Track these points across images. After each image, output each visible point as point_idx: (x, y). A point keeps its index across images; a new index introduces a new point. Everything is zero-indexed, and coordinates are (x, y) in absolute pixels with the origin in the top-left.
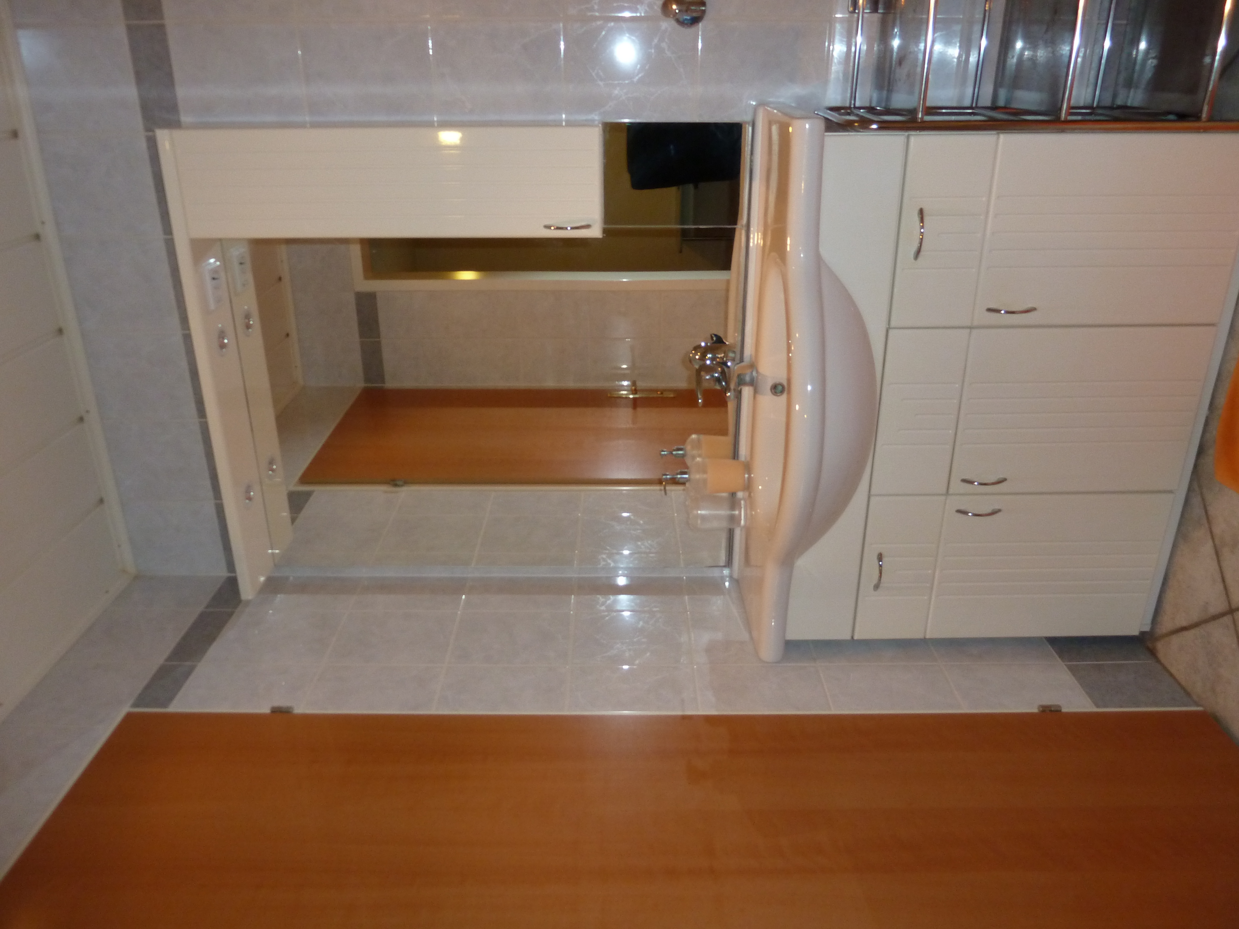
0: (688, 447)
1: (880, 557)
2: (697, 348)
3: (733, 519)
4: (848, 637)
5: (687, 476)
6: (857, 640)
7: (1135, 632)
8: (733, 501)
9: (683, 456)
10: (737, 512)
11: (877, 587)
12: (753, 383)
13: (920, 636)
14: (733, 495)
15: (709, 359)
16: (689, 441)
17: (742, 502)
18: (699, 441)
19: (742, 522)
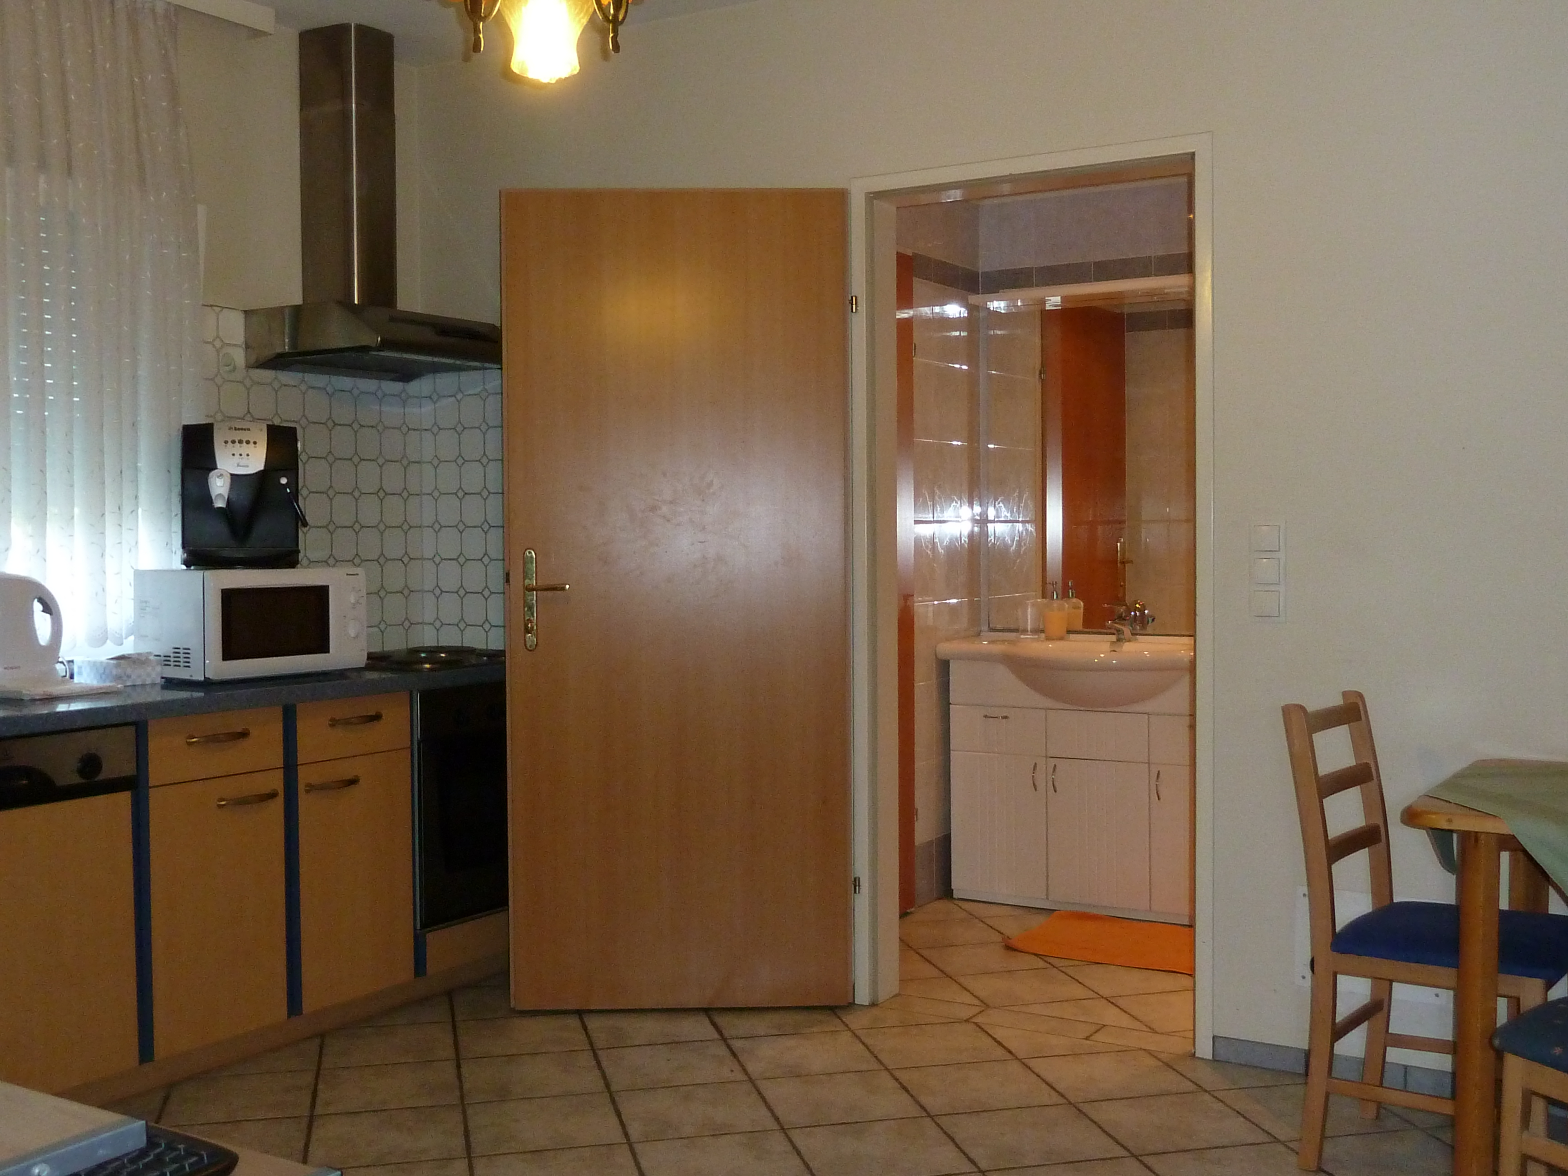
0: (1075, 600)
1: (1006, 717)
2: (1144, 608)
3: (1025, 631)
4: (951, 701)
5: (1055, 598)
6: (949, 707)
7: (954, 886)
8: (1037, 631)
9: (1068, 597)
10: (1029, 633)
11: (986, 716)
12: (1119, 640)
13: (951, 748)
14: (1042, 631)
15: (1136, 614)
16: (1080, 601)
17: (1036, 637)
18: (1079, 608)
19: (1022, 636)
